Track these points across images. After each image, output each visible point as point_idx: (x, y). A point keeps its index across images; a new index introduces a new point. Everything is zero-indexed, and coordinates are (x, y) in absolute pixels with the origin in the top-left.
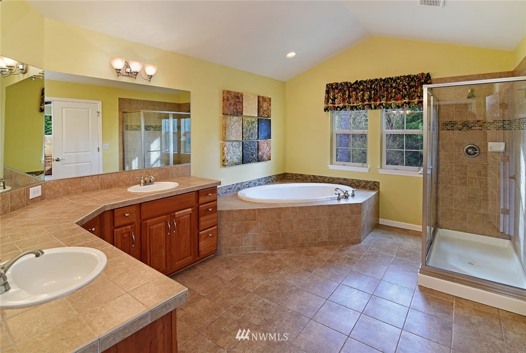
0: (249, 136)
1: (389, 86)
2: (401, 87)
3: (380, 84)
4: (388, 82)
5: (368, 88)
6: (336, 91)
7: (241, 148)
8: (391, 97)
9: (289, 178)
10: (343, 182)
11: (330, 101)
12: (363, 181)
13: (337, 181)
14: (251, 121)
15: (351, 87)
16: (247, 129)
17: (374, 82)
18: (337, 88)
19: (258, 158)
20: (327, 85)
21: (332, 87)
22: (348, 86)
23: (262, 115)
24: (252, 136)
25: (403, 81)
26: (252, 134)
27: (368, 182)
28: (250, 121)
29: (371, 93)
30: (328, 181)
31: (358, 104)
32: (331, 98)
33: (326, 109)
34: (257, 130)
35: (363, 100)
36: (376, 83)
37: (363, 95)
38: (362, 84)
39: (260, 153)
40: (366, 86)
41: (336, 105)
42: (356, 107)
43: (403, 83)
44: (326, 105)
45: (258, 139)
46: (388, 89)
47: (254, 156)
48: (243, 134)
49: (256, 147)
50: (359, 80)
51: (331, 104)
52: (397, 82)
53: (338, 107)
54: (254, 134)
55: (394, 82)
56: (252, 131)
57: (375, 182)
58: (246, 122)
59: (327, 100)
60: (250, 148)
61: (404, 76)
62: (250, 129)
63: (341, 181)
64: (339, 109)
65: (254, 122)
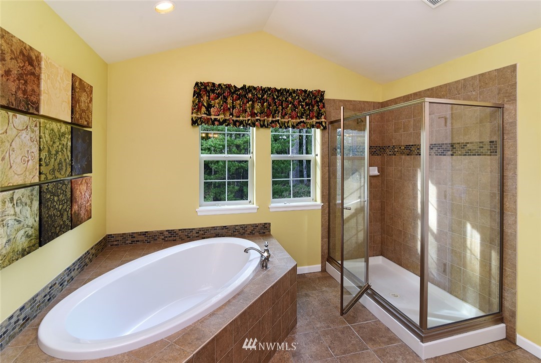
0: (53, 170)
1: (284, 99)
2: (296, 103)
3: (273, 95)
4: (282, 93)
5: (259, 99)
6: (212, 95)
7: (36, 204)
8: (286, 114)
9: (115, 243)
10: (220, 232)
11: (204, 109)
12: (250, 225)
13: (212, 232)
14: (59, 131)
15: (234, 93)
16: (49, 151)
17: (267, 91)
18: (213, 91)
19: (71, 221)
20: (197, 84)
21: (205, 88)
22: (231, 91)
23: (78, 120)
24: (60, 170)
25: (299, 96)
26: (60, 163)
27: (256, 226)
28: (56, 130)
29: (262, 105)
30: (197, 235)
31: (246, 119)
32: (205, 104)
33: (194, 122)
34: (69, 154)
35: (253, 114)
36: (269, 93)
37: (253, 107)
38: (250, 91)
39: (75, 207)
40: (256, 94)
41: (213, 117)
42: (241, 123)
43: (299, 98)
44: (194, 115)
45: (71, 175)
46: (282, 103)
47: (65, 218)
48: (40, 165)
49: (69, 194)
50: (247, 85)
51: (205, 114)
52: (292, 96)
53: (215, 119)
54: (64, 164)
55: (289, 96)
56: (60, 156)
57: (265, 224)
58: (47, 132)
59: (197, 107)
60: (56, 198)
61: (301, 90)
62: (57, 152)
63: (218, 231)
64: (216, 123)
65: (63, 134)
